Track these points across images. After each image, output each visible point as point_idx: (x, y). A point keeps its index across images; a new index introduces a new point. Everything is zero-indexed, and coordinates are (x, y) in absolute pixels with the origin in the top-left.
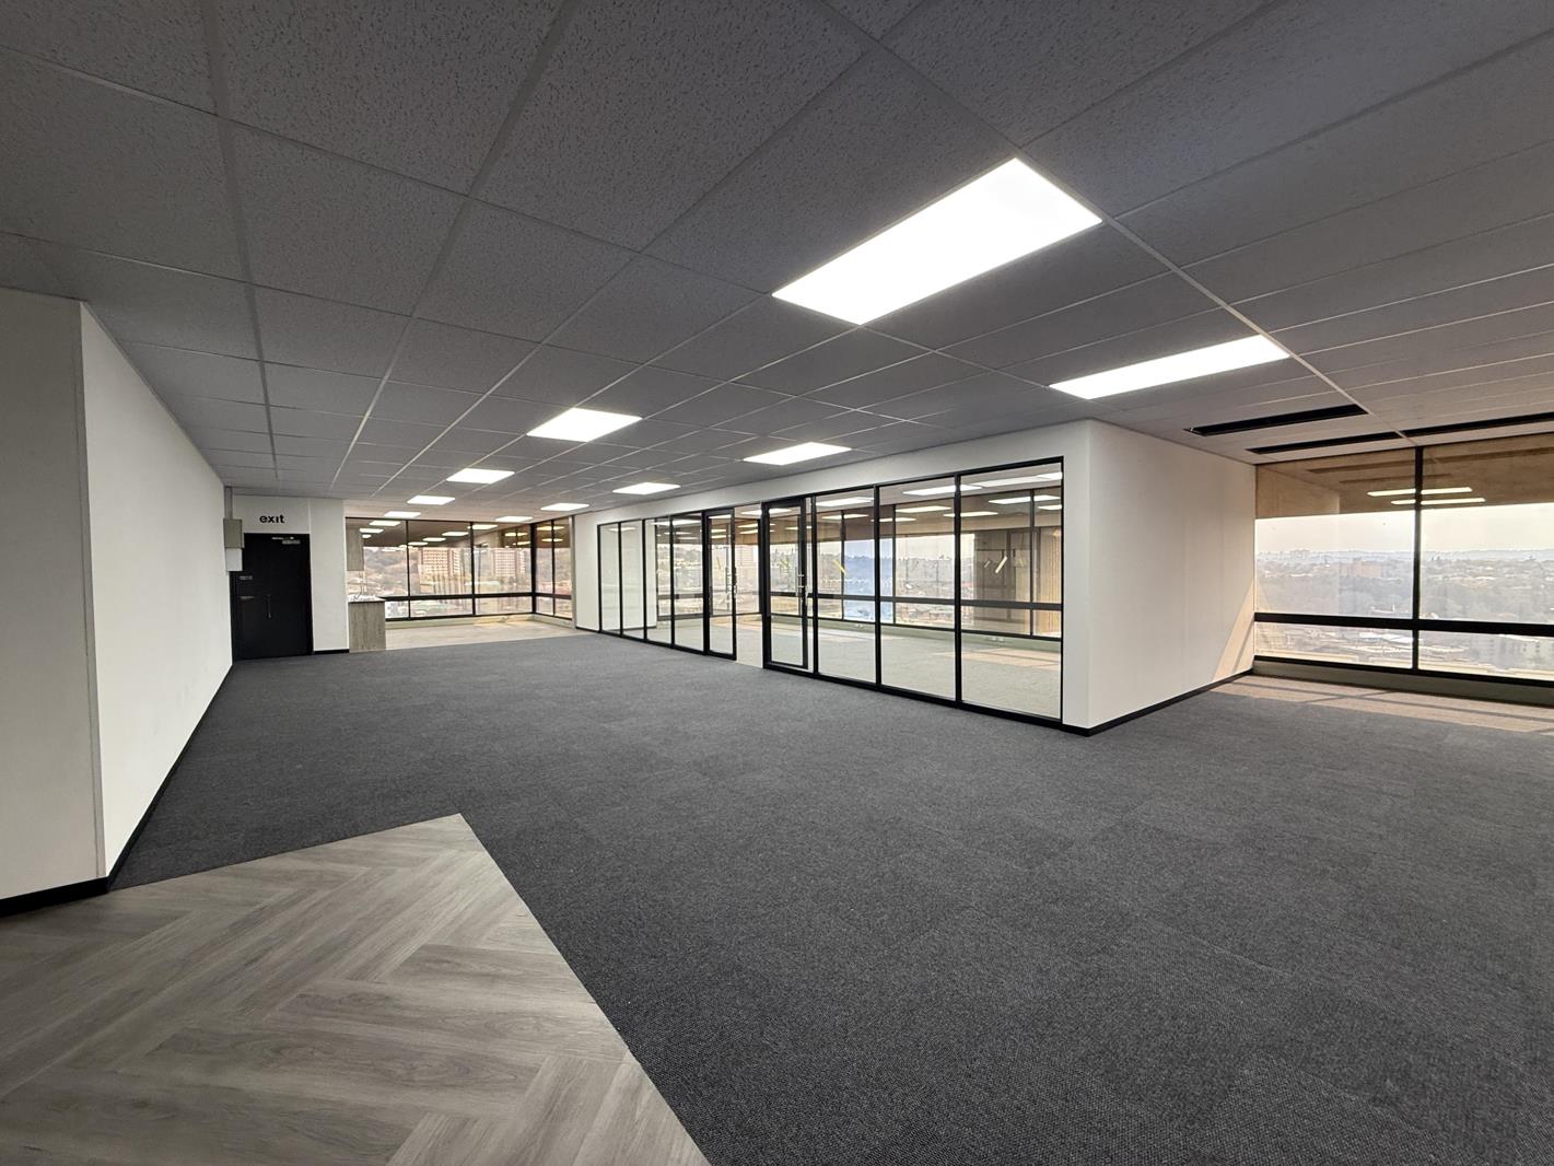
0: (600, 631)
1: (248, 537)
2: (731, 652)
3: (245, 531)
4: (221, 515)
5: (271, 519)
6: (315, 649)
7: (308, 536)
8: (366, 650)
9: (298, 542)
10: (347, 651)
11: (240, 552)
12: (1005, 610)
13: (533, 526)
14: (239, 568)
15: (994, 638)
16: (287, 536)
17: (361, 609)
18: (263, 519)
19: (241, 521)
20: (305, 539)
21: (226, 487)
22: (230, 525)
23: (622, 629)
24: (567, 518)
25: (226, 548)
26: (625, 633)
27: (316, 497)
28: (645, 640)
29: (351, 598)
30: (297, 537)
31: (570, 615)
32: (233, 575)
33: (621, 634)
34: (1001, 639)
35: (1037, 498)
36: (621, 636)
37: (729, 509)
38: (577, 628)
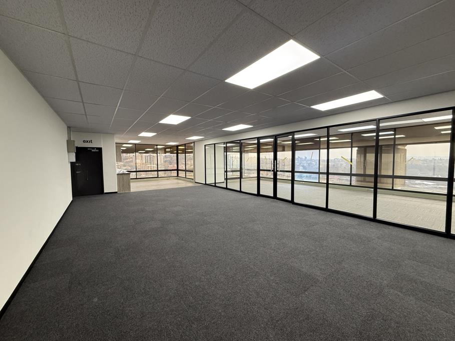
0: (206, 184)
1: (78, 148)
3: (76, 145)
4: (66, 138)
5: (87, 141)
6: (105, 192)
7: (101, 148)
8: (123, 192)
9: (98, 151)
10: (116, 192)
11: (74, 154)
13: (177, 146)
14: (74, 160)
16: (94, 148)
17: (122, 176)
18: (84, 141)
19: (74, 141)
20: (100, 149)
21: (68, 127)
22: (69, 143)
23: (215, 183)
24: (191, 143)
25: (68, 152)
26: (217, 185)
27: (104, 133)
28: (226, 188)
29: (117, 172)
30: (97, 148)
31: (193, 178)
32: (72, 164)
33: (215, 185)
38: (196, 182)
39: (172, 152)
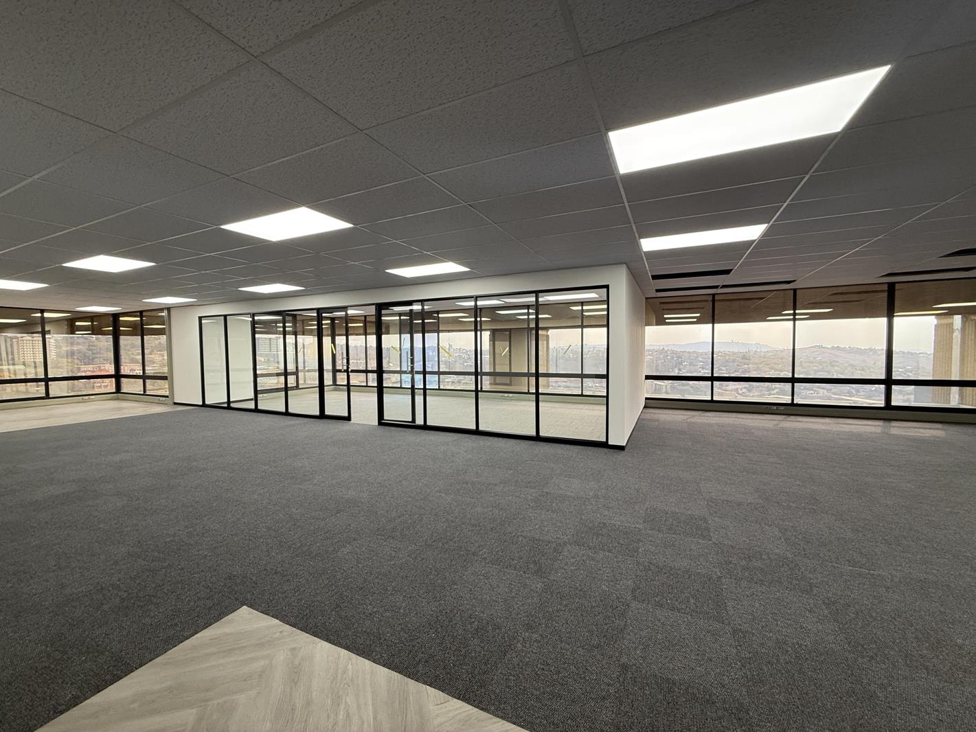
0: (204, 405)
2: (346, 415)
12: (508, 378)
13: (116, 316)
15: (506, 395)
23: (229, 402)
24: (162, 310)
26: (232, 405)
28: (256, 410)
31: (167, 393)
33: (228, 406)
34: (511, 395)
35: (585, 308)
36: (229, 408)
37: (344, 308)
38: (175, 404)
39: (95, 331)
